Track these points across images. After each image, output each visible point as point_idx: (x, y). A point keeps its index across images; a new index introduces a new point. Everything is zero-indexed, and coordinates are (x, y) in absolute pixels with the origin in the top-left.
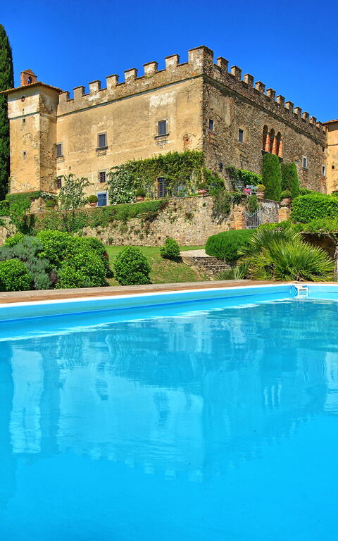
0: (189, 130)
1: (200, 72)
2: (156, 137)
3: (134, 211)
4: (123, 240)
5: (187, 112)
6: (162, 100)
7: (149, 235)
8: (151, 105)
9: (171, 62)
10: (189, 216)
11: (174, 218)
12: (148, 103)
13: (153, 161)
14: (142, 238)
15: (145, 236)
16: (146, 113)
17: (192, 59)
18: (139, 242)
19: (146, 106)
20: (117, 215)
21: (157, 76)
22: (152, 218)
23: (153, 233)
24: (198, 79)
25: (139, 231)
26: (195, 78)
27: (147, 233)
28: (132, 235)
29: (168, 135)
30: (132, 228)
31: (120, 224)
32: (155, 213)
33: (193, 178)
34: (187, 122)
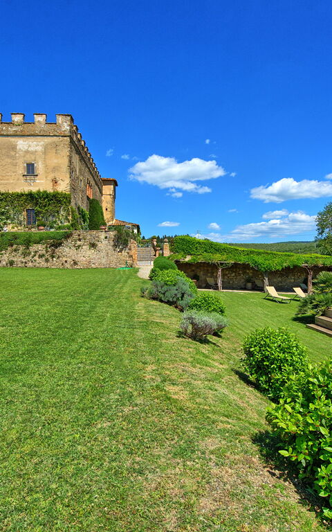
0: (58, 176)
1: (67, 133)
2: (23, 176)
3: (38, 239)
4: (26, 263)
5: (56, 161)
6: (30, 146)
7: (54, 259)
8: (18, 147)
9: (40, 119)
10: (93, 245)
11: (79, 246)
12: (16, 146)
13: (23, 195)
14: (47, 260)
15: (51, 260)
16: (13, 153)
17: (60, 122)
18: (43, 264)
19: (14, 148)
20: (18, 240)
21: (26, 126)
22: (57, 245)
23: (58, 257)
24: (65, 138)
25: (44, 255)
26: (62, 136)
27: (53, 257)
28: (36, 258)
29: (37, 175)
30: (36, 252)
31: (22, 248)
32: (59, 241)
33: (62, 213)
34: (55, 169)
